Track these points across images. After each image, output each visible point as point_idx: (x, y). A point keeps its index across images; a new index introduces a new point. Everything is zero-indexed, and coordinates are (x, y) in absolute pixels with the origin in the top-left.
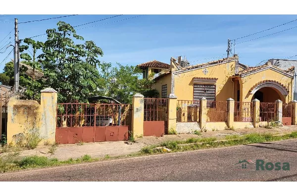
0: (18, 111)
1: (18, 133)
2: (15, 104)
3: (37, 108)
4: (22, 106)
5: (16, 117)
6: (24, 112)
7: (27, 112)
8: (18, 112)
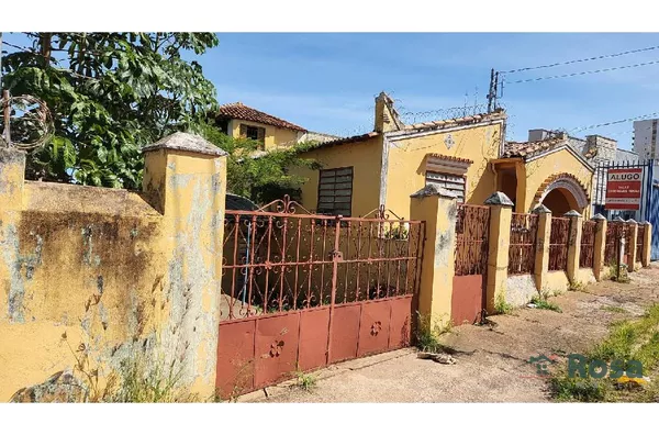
0: (48, 248)
1: (46, 377)
2: (26, 205)
3: (149, 231)
4: (72, 219)
5: (34, 285)
6: (83, 253)
7: (97, 252)
8: (50, 251)
